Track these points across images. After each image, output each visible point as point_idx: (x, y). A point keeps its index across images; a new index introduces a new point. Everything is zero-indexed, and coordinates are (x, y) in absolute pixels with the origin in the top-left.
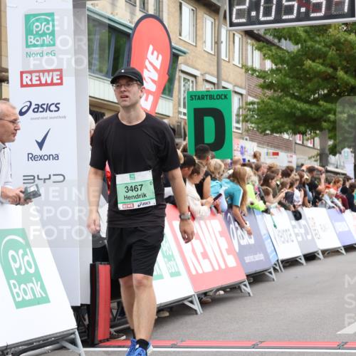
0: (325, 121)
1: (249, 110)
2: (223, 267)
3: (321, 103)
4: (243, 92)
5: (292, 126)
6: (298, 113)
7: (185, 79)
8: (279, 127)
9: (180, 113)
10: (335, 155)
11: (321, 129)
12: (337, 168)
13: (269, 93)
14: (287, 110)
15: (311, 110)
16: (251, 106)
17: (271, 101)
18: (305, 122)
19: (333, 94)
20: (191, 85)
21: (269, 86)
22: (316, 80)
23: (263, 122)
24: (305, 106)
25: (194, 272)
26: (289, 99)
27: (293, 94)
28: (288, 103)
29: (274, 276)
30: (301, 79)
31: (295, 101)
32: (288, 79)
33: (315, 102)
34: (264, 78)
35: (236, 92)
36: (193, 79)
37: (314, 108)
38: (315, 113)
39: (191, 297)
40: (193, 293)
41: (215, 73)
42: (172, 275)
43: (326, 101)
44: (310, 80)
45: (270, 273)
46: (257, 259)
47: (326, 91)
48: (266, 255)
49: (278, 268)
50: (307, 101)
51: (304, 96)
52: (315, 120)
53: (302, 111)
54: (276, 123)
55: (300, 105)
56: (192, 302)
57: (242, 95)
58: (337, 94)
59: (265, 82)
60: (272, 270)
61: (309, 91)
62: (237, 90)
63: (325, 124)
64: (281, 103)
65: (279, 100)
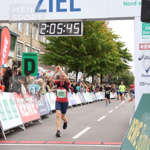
0: (67, 62)
1: (41, 57)
2: (33, 114)
3: (66, 56)
4: (39, 50)
5: (56, 63)
6: (58, 59)
7: (19, 44)
8: (51, 63)
9: (17, 56)
10: (69, 73)
11: (66, 65)
12: (70, 77)
13: (48, 51)
14: (54, 57)
15: (63, 58)
16: (42, 56)
17: (49, 54)
18: (60, 62)
19: (70, 53)
20: (21, 47)
21: (48, 49)
22: (64, 48)
23: (46, 61)
24: (60, 56)
25: (23, 116)
26: (55, 54)
27: (57, 52)
28: (55, 55)
29: (49, 116)
30: (59, 47)
31: (57, 55)
32: (55, 47)
33: (64, 55)
34: (47, 46)
35: (36, 50)
36: (22, 45)
37: (64, 57)
38: (64, 59)
39: (22, 125)
40: (23, 123)
41: (30, 43)
42: (16, 117)
43: (68, 55)
44: (62, 48)
45: (48, 115)
46: (44, 111)
47: (67, 51)
48: (47, 109)
49: (50, 113)
50: (61, 55)
51: (60, 53)
52: (64, 61)
53: (59, 58)
54: (50, 62)
55: (59, 56)
56: (22, 126)
57: (38, 51)
58: (71, 53)
59: (47, 47)
60: (49, 114)
61: (62, 51)
62: (37, 49)
63: (67, 63)
64: (52, 55)
65: (51, 54)
